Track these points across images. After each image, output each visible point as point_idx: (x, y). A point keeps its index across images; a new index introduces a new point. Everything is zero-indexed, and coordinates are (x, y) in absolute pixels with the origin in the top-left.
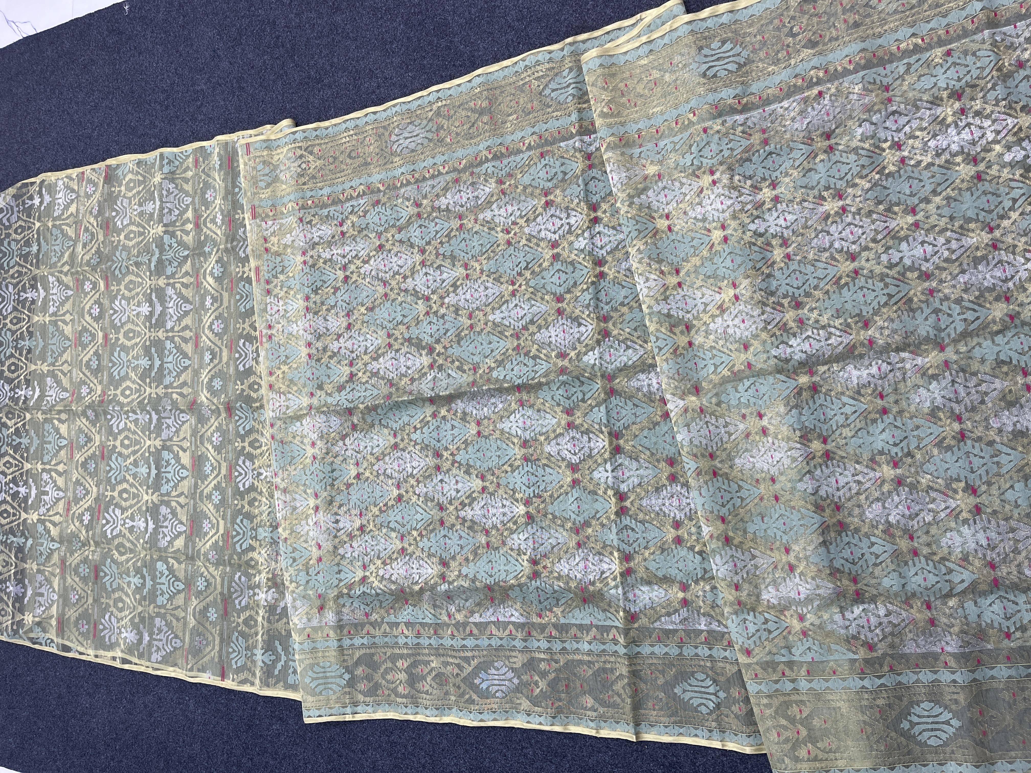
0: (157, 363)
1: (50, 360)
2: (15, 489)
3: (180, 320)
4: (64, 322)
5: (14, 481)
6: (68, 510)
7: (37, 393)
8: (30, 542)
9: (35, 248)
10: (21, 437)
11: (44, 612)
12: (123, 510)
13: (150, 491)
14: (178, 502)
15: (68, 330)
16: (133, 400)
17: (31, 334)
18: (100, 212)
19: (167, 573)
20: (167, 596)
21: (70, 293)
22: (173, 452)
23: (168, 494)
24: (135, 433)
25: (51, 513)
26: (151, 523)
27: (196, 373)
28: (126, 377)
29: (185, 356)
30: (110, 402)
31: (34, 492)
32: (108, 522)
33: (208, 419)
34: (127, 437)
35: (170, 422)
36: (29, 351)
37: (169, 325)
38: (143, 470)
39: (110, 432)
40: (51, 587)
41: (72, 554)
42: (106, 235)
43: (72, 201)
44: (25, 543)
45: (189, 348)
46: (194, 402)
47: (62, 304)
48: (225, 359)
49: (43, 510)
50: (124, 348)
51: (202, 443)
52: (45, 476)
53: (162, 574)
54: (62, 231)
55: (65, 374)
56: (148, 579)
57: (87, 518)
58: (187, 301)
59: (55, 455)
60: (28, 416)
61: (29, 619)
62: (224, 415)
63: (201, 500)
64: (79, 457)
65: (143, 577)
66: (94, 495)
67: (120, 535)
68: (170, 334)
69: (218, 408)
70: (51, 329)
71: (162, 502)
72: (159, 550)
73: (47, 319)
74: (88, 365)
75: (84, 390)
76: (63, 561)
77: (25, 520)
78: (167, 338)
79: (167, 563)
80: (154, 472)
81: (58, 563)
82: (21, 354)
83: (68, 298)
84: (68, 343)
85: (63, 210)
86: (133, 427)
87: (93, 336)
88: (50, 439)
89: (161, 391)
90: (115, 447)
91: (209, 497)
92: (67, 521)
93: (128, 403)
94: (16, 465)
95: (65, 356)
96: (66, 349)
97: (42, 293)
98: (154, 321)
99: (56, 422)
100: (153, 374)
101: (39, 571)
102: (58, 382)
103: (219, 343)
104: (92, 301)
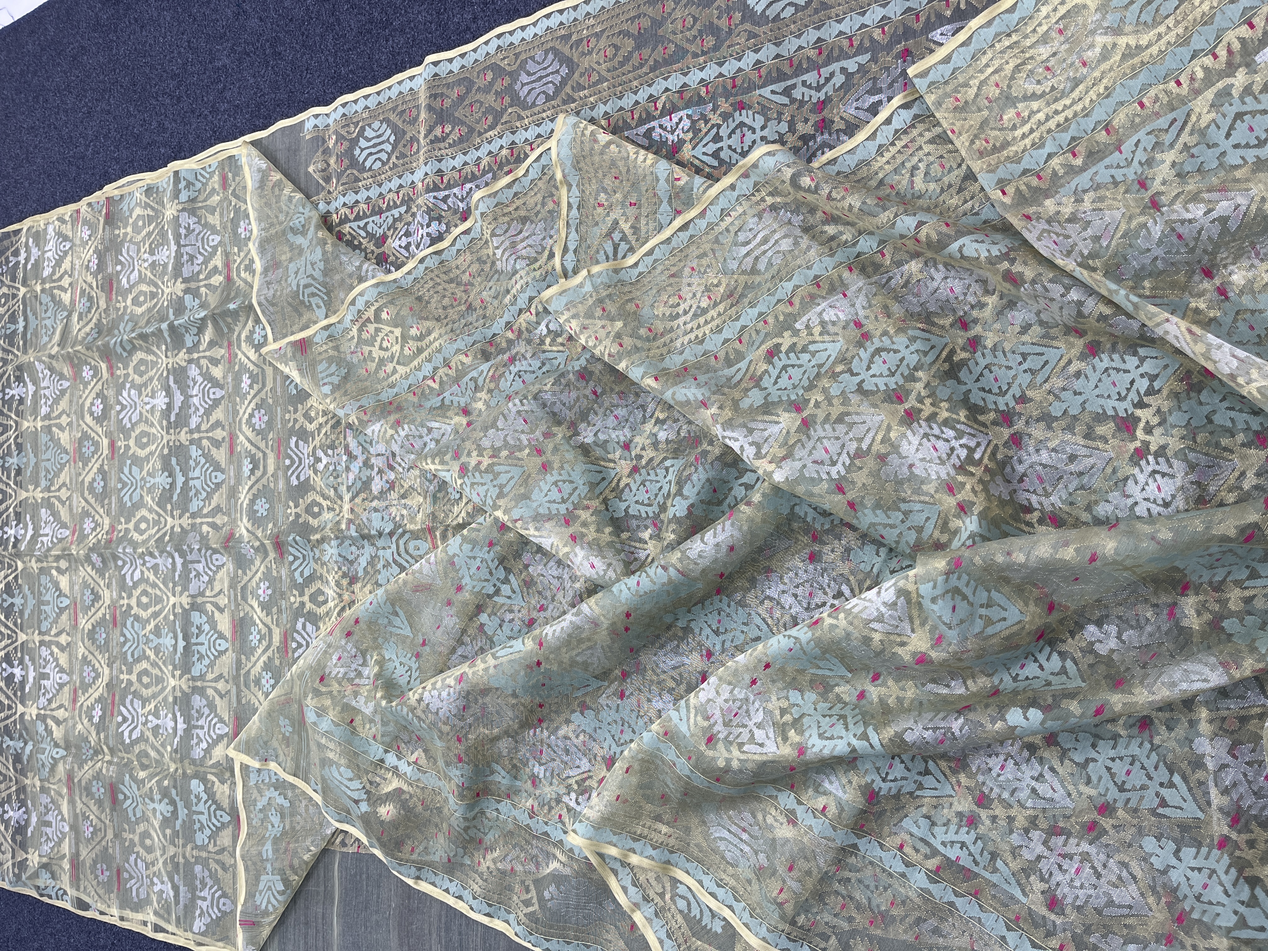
0: (180, 480)
1: (43, 483)
2: (9, 670)
3: (208, 413)
4: (61, 428)
5: (8, 659)
6: (75, 701)
7: (30, 532)
8: (29, 747)
9: (21, 324)
10: (13, 596)
11: (52, 849)
12: (145, 701)
13: (177, 673)
14: (216, 690)
15: (64, 438)
16: (150, 537)
17: (19, 447)
18: (101, 266)
19: (205, 797)
20: (208, 832)
21: (66, 384)
22: (206, 613)
23: (202, 677)
24: (154, 585)
25: (54, 705)
26: (180, 720)
27: (233, 493)
28: (139, 505)
29: (217, 467)
30: (120, 540)
31: (32, 675)
32: (125, 720)
33: (252, 562)
34: (145, 593)
35: (200, 567)
36: (19, 472)
37: (194, 421)
38: (168, 641)
39: (122, 586)
40: (60, 813)
41: (81, 767)
42: (109, 299)
43: (66, 253)
44: (23, 749)
45: (221, 455)
46: (231, 536)
47: (57, 401)
48: (271, 469)
49: (43, 701)
50: (137, 461)
51: (244, 599)
52: (44, 652)
53: (197, 797)
54: (53, 297)
55: (63, 503)
56: (180, 804)
57: (97, 713)
58: (216, 383)
59: (56, 621)
60: (20, 565)
61: (34, 859)
62: (272, 555)
63: (247, 686)
64: (86, 624)
65: (173, 803)
66: (106, 679)
67: (142, 738)
68: (196, 436)
69: (263, 544)
70: (44, 438)
71: (195, 689)
72: (193, 762)
73: (39, 424)
74: (91, 489)
75: (88, 525)
76: (70, 777)
77: (22, 715)
78: (192, 442)
79: (204, 780)
80: (181, 644)
81: (64, 780)
82: (9, 477)
83: (63, 392)
84: (65, 457)
85: (54, 268)
86: (152, 577)
87: (96, 444)
88: (47, 597)
89: (186, 521)
90: (130, 607)
91: (257, 682)
92: (73, 718)
93: (144, 542)
94: (9, 637)
95: (62, 476)
96: (63, 466)
97: (31, 388)
98: (173, 418)
99: (54, 572)
100: (175, 497)
101: (43, 790)
102: (55, 514)
103: (262, 445)
104: (93, 395)
